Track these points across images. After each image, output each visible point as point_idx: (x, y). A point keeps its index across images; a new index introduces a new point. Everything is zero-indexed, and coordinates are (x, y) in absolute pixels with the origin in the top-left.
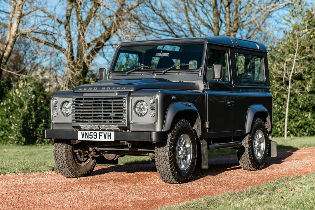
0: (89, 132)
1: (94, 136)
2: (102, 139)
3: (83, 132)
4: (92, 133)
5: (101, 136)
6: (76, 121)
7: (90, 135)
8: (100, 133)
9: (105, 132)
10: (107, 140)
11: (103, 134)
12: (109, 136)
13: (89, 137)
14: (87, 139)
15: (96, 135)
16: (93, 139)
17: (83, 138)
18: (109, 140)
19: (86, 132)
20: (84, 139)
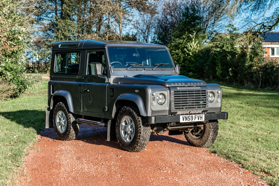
0: (188, 116)
1: (191, 119)
2: (197, 120)
3: (183, 116)
4: (190, 116)
5: (196, 118)
6: (175, 108)
7: (189, 118)
8: (195, 116)
9: (198, 115)
10: (199, 120)
11: (197, 117)
12: (201, 118)
13: (188, 119)
14: (186, 121)
15: (193, 118)
16: (190, 121)
17: (183, 120)
18: (201, 120)
19: (186, 116)
20: (185, 121)
